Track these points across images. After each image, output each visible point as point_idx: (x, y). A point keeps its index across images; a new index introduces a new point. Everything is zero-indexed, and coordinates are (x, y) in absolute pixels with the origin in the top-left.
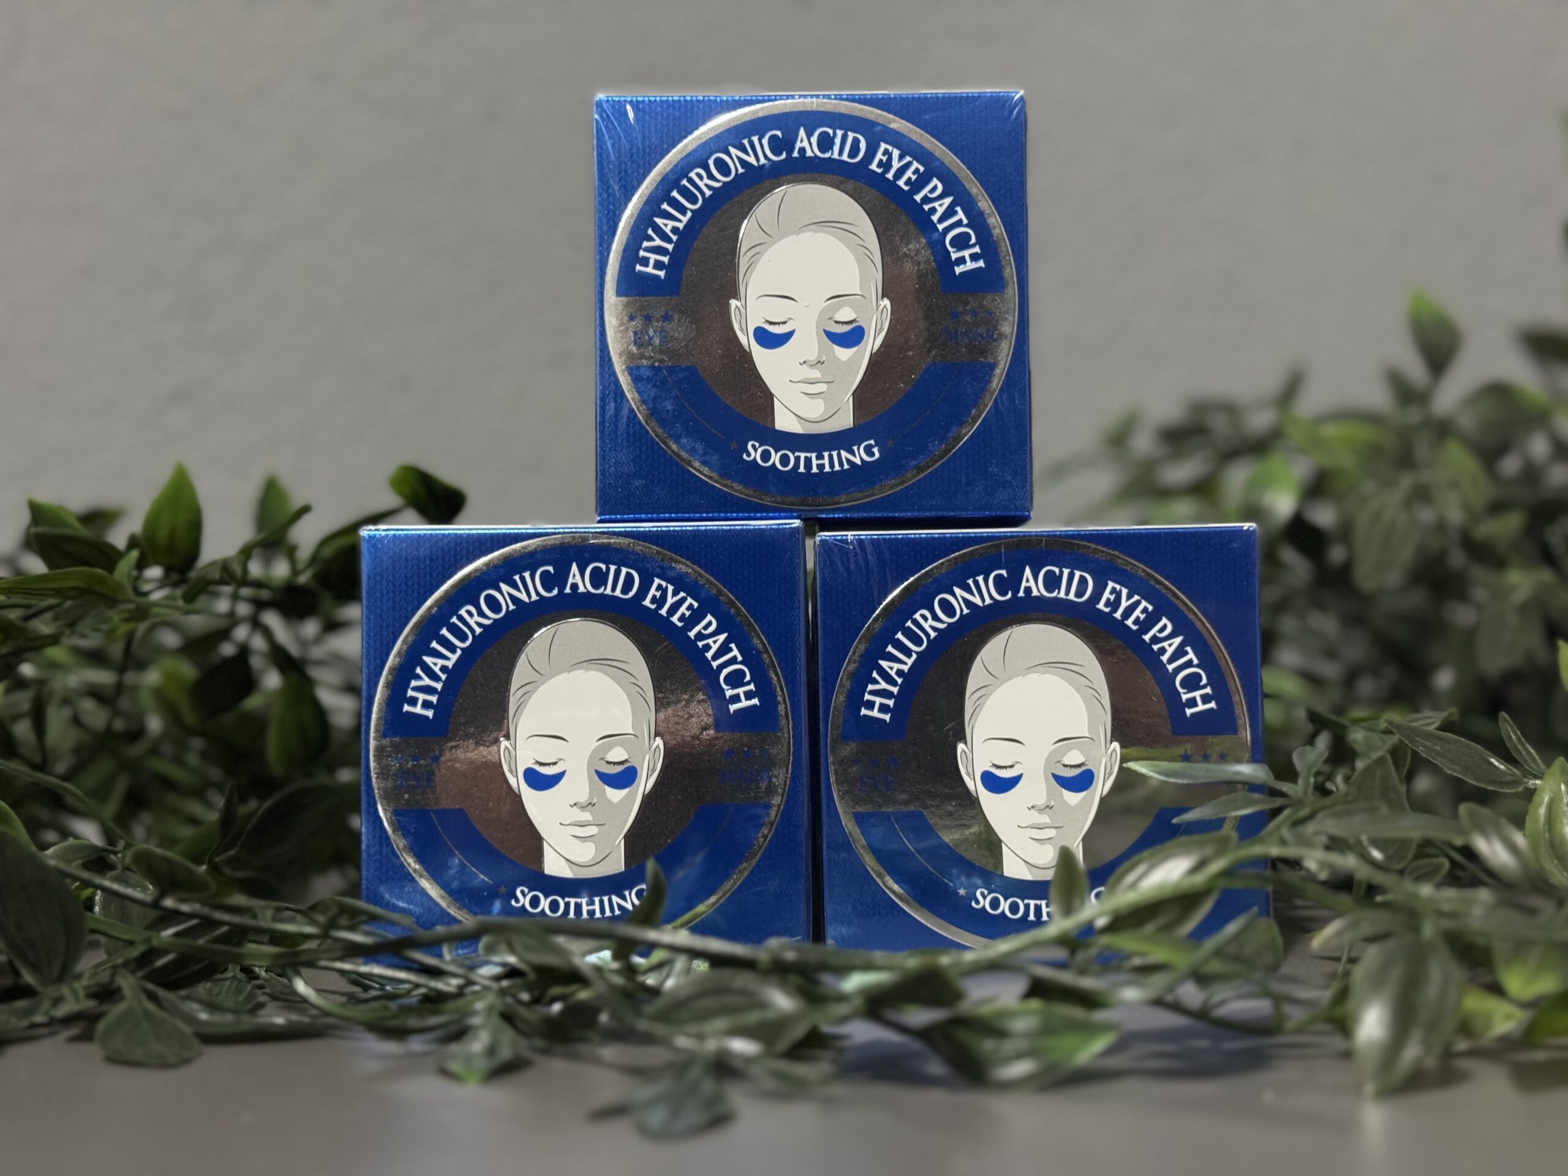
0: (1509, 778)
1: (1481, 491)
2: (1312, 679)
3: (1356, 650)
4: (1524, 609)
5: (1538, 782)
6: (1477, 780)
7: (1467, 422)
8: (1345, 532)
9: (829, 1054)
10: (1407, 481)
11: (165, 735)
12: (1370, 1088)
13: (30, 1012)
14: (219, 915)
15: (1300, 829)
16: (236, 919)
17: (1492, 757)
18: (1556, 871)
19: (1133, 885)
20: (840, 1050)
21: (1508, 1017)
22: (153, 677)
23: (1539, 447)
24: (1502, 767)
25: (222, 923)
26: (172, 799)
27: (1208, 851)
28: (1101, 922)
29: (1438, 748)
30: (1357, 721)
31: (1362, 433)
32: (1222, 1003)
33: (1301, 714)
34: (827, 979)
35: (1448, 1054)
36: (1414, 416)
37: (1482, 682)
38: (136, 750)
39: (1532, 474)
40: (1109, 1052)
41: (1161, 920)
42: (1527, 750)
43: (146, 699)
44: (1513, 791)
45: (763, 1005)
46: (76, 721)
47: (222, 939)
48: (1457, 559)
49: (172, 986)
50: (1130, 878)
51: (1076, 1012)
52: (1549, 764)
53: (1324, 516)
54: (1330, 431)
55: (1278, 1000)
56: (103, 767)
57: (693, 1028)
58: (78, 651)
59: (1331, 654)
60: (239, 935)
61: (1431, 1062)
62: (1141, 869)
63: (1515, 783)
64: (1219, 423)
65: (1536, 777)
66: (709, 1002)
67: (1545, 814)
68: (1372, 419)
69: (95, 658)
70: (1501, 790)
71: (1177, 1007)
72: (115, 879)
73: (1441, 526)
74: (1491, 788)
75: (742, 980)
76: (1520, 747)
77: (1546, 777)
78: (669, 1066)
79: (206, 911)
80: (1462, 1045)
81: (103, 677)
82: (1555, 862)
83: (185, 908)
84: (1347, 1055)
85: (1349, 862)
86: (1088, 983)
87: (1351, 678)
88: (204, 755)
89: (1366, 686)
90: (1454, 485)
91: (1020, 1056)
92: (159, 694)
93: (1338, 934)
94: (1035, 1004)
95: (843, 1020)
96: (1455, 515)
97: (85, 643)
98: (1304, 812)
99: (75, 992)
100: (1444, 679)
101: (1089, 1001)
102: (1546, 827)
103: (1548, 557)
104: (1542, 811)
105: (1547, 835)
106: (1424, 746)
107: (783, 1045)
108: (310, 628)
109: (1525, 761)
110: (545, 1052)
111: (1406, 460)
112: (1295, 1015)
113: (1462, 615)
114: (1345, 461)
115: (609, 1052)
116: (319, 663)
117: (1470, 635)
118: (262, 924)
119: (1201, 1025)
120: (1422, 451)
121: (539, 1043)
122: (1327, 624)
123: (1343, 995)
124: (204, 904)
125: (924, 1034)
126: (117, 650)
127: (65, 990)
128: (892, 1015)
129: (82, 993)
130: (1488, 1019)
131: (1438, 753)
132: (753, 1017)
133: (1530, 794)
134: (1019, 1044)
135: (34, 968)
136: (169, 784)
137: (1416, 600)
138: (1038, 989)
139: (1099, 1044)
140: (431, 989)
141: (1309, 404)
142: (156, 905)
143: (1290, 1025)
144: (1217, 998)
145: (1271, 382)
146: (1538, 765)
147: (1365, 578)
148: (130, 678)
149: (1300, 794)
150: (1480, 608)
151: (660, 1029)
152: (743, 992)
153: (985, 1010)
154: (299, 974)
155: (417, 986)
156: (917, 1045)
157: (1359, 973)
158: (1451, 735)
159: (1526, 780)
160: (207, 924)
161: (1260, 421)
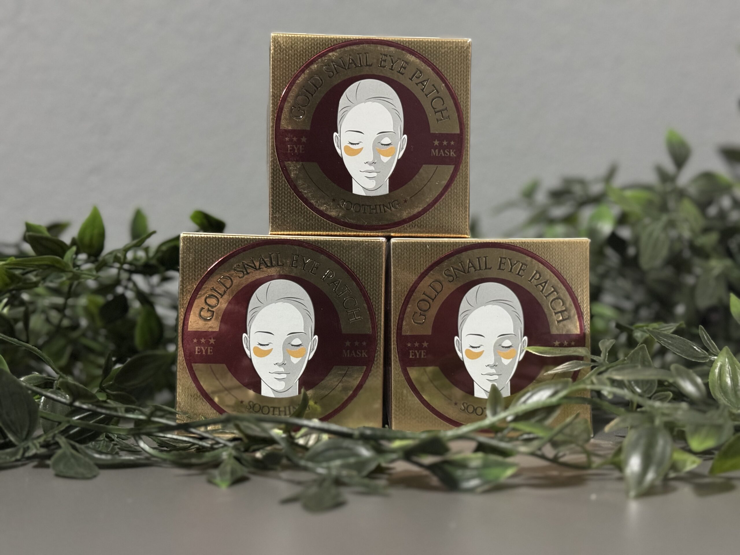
0: (703, 356)
1: (700, 223)
2: (619, 309)
3: (639, 296)
4: (718, 278)
5: (716, 357)
6: (688, 356)
7: (693, 190)
8: (636, 241)
9: (386, 476)
10: (665, 218)
11: (89, 327)
12: (632, 493)
13: (15, 454)
14: (99, 410)
15: (600, 377)
16: (108, 412)
17: (695, 346)
18: (722, 398)
19: (525, 402)
20: (390, 474)
21: (694, 462)
22: (83, 301)
23: (726, 202)
24: (699, 350)
25: (102, 414)
26: (92, 357)
27: (559, 387)
28: (510, 418)
29: (670, 342)
30: (637, 328)
31: (644, 195)
32: (564, 455)
33: (613, 325)
34: (384, 443)
35: (666, 479)
36: (669, 187)
37: (698, 312)
38: (75, 335)
39: (722, 215)
40: (514, 476)
41: (537, 418)
42: (712, 344)
43: (80, 311)
44: (704, 361)
45: (357, 455)
46: (48, 320)
47: (101, 421)
48: (687, 254)
49: (81, 442)
50: (523, 399)
51: (499, 459)
52: (721, 349)
53: (625, 233)
54: (629, 193)
55: (589, 454)
56: (60, 342)
57: (325, 464)
58: (50, 289)
59: (628, 297)
60: (108, 419)
61: (658, 483)
62: (528, 395)
63: (705, 358)
64: (577, 189)
65: (715, 355)
66: (332, 453)
67: (718, 372)
68: (647, 188)
69: (56, 292)
70: (699, 361)
71: (543, 457)
72: (52, 393)
73: (680, 238)
74: (693, 360)
75: (347, 443)
76: (708, 342)
77: (719, 355)
78: (314, 481)
79: (94, 408)
80: (672, 475)
81: (59, 300)
82: (722, 394)
83: (85, 406)
84: (621, 479)
85: (625, 393)
86: (503, 445)
87: (637, 308)
88: (107, 337)
89: (644, 313)
90: (686, 220)
91: (473, 477)
92: (86, 309)
93: (617, 424)
94: (480, 455)
95: (393, 461)
96: (687, 234)
97: (51, 285)
98: (603, 369)
99: (34, 445)
100: (680, 309)
101: (504, 453)
102: (719, 378)
103: (729, 254)
104: (717, 371)
105: (719, 382)
106: (664, 341)
107: (365, 473)
108: (155, 279)
109: (711, 348)
110: (254, 473)
111: (664, 208)
112: (597, 461)
113: (690, 280)
114: (635, 209)
115: (285, 475)
116: (159, 295)
117: (693, 289)
118: (120, 414)
119: (554, 465)
120: (671, 204)
121: (252, 469)
122: (625, 284)
123: (619, 451)
124: (93, 404)
125: (431, 468)
126: (66, 289)
127: (30, 444)
128: (415, 459)
129: (38, 445)
130: (684, 463)
131: (670, 344)
132: (352, 460)
133: (712, 362)
134: (474, 473)
135: (15, 433)
136: (91, 350)
137: (668, 273)
138: (481, 448)
139: (510, 472)
140: (200, 446)
141: (619, 181)
142: (71, 405)
143: (594, 465)
144: (561, 454)
145: (602, 170)
146: (716, 350)
147: (645, 262)
148: (71, 301)
149: (602, 361)
150: (698, 277)
151: (310, 464)
152: (347, 448)
153: (458, 457)
154: (141, 439)
155: (194, 444)
156: (425, 472)
157: (626, 442)
158: (676, 336)
159: (710, 357)
160: (95, 414)
161: (596, 189)
